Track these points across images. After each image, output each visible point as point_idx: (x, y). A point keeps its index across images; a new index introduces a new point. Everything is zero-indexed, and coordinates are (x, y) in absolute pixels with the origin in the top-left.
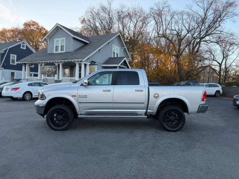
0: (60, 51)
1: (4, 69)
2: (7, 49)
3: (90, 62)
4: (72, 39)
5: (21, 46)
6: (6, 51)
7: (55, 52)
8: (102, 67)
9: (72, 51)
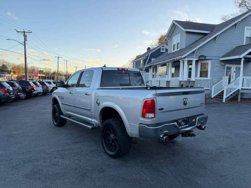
0: (176, 50)
1: (146, 72)
2: (149, 55)
3: (198, 57)
4: (185, 34)
5: (161, 49)
6: (147, 57)
7: (173, 51)
8: (221, 61)
9: (185, 47)
